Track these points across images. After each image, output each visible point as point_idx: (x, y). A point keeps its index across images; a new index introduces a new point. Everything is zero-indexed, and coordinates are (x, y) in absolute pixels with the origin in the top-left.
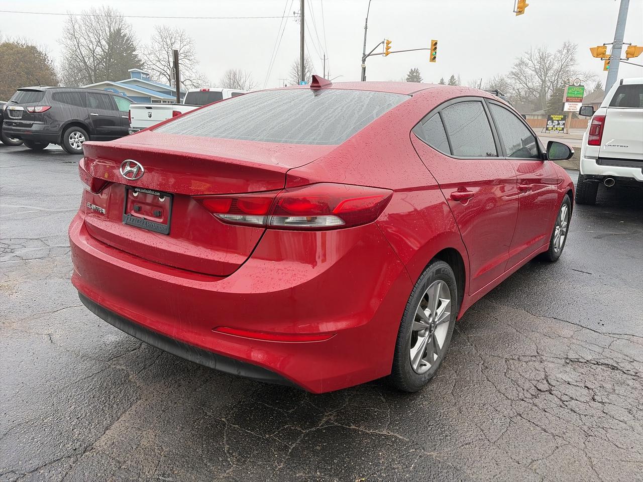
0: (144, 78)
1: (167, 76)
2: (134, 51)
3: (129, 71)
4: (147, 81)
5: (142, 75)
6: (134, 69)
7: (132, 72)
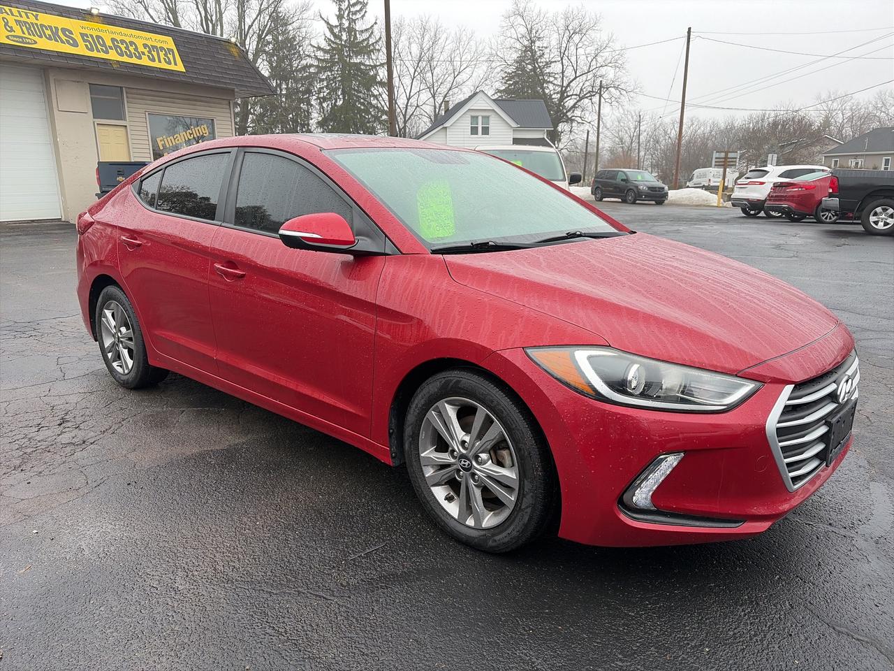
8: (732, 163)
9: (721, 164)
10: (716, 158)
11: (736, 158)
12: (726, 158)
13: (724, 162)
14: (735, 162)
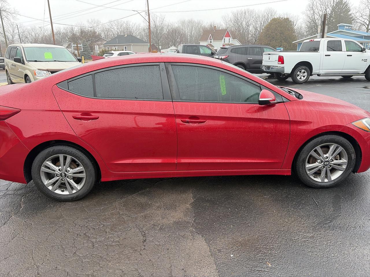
0: (346, 29)
1: (366, 25)
2: (350, 11)
3: (338, 25)
4: (348, 30)
5: (345, 27)
6: (341, 24)
7: (339, 26)
8: (80, 49)
9: (76, 49)
10: (73, 47)
11: (81, 47)
12: (77, 47)
13: (77, 48)
14: (81, 48)
